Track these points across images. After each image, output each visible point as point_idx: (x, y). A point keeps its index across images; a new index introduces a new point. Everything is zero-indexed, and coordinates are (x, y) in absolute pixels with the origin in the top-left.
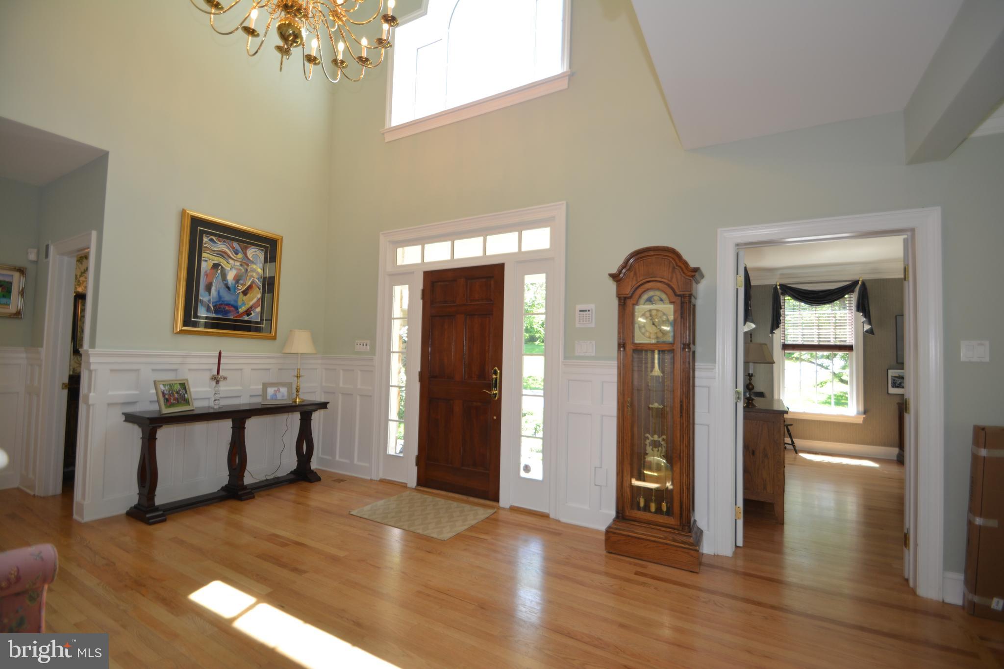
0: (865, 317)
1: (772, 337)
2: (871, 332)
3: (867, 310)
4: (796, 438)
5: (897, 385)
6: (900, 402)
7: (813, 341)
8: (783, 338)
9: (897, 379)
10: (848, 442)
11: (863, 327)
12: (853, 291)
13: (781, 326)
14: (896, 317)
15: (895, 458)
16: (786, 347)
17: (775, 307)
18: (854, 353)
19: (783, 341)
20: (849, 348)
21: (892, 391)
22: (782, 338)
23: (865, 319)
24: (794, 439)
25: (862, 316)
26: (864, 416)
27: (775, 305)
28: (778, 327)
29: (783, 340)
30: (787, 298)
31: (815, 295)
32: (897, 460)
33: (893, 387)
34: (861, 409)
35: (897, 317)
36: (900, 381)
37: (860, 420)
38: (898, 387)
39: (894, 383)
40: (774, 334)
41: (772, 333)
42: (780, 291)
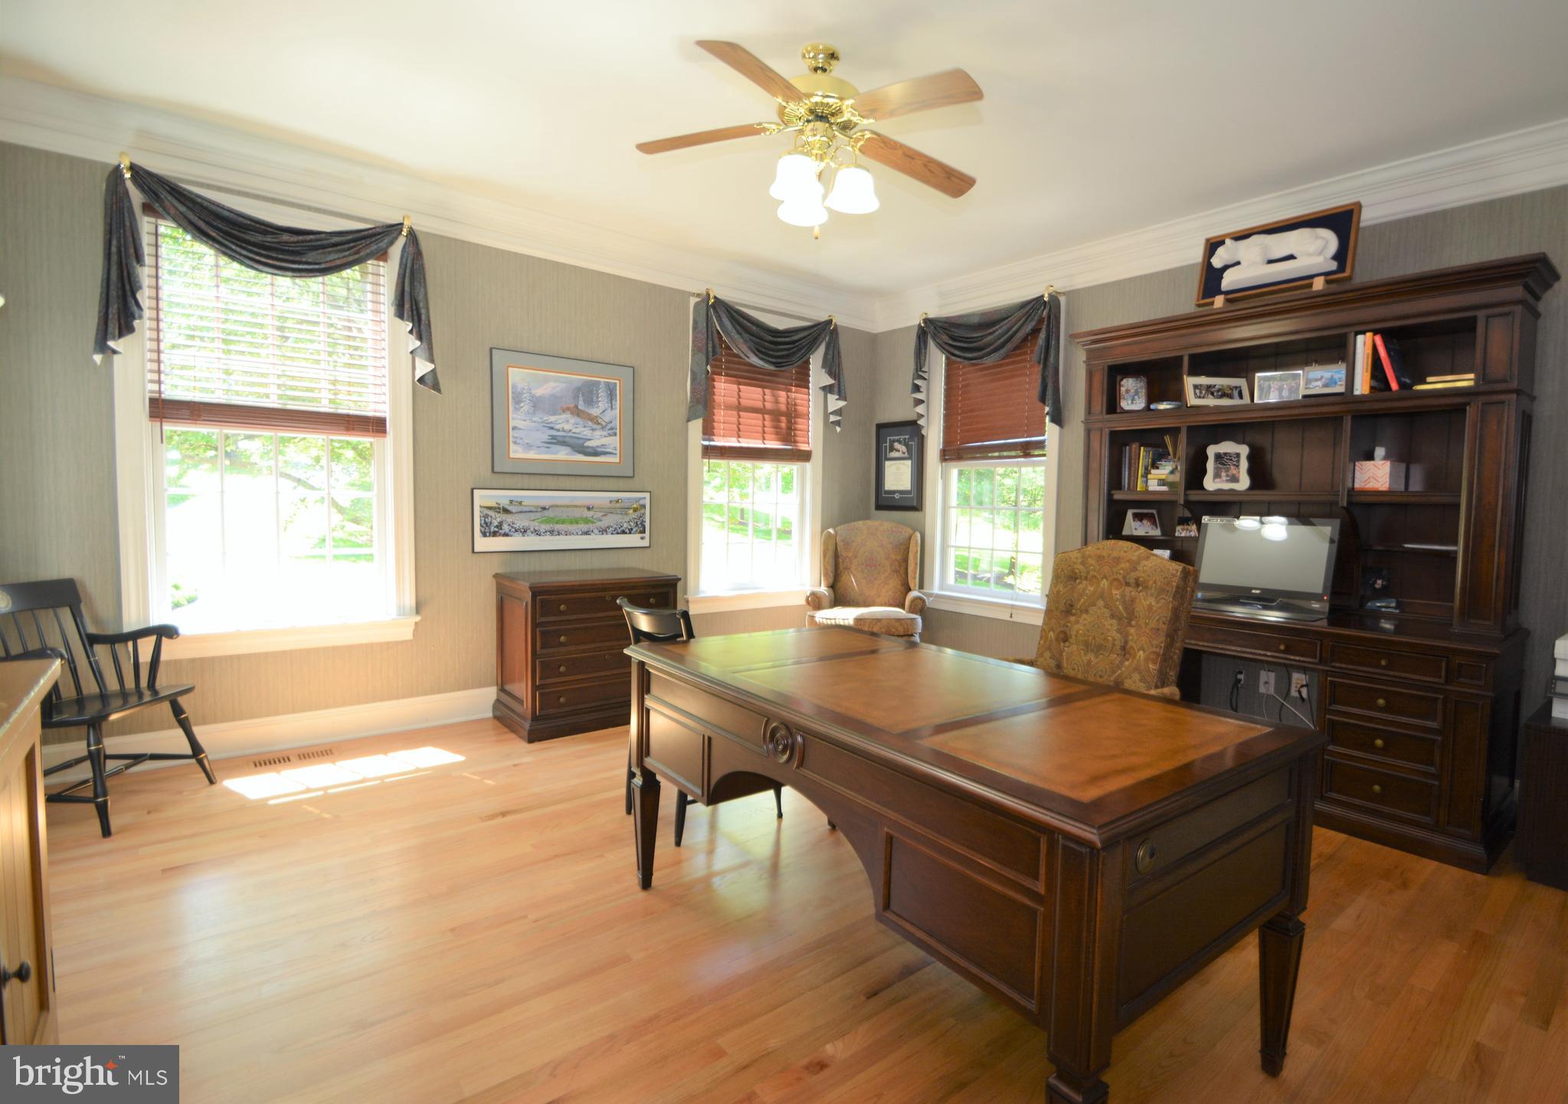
0: (420, 338)
1: (108, 364)
2: (430, 382)
3: (423, 317)
4: (204, 723)
5: (493, 529)
6: (500, 571)
7: (267, 396)
8: (155, 377)
9: (491, 513)
10: (374, 699)
11: (414, 368)
12: (382, 255)
13: (143, 325)
14: (491, 350)
15: (490, 714)
16: (162, 409)
17: (114, 249)
18: (389, 439)
19: (155, 387)
20: (376, 426)
21: (483, 544)
22: (149, 376)
23: (418, 343)
24: (197, 730)
25: (411, 332)
26: (418, 618)
27: (114, 242)
28: (126, 327)
29: (152, 381)
30: (166, 227)
31: (269, 238)
32: (495, 717)
33: (484, 534)
34: (410, 600)
35: (493, 350)
36: (499, 520)
37: (405, 631)
38: (495, 534)
39: (486, 523)
40: (116, 357)
41: (102, 346)
42: (136, 197)
